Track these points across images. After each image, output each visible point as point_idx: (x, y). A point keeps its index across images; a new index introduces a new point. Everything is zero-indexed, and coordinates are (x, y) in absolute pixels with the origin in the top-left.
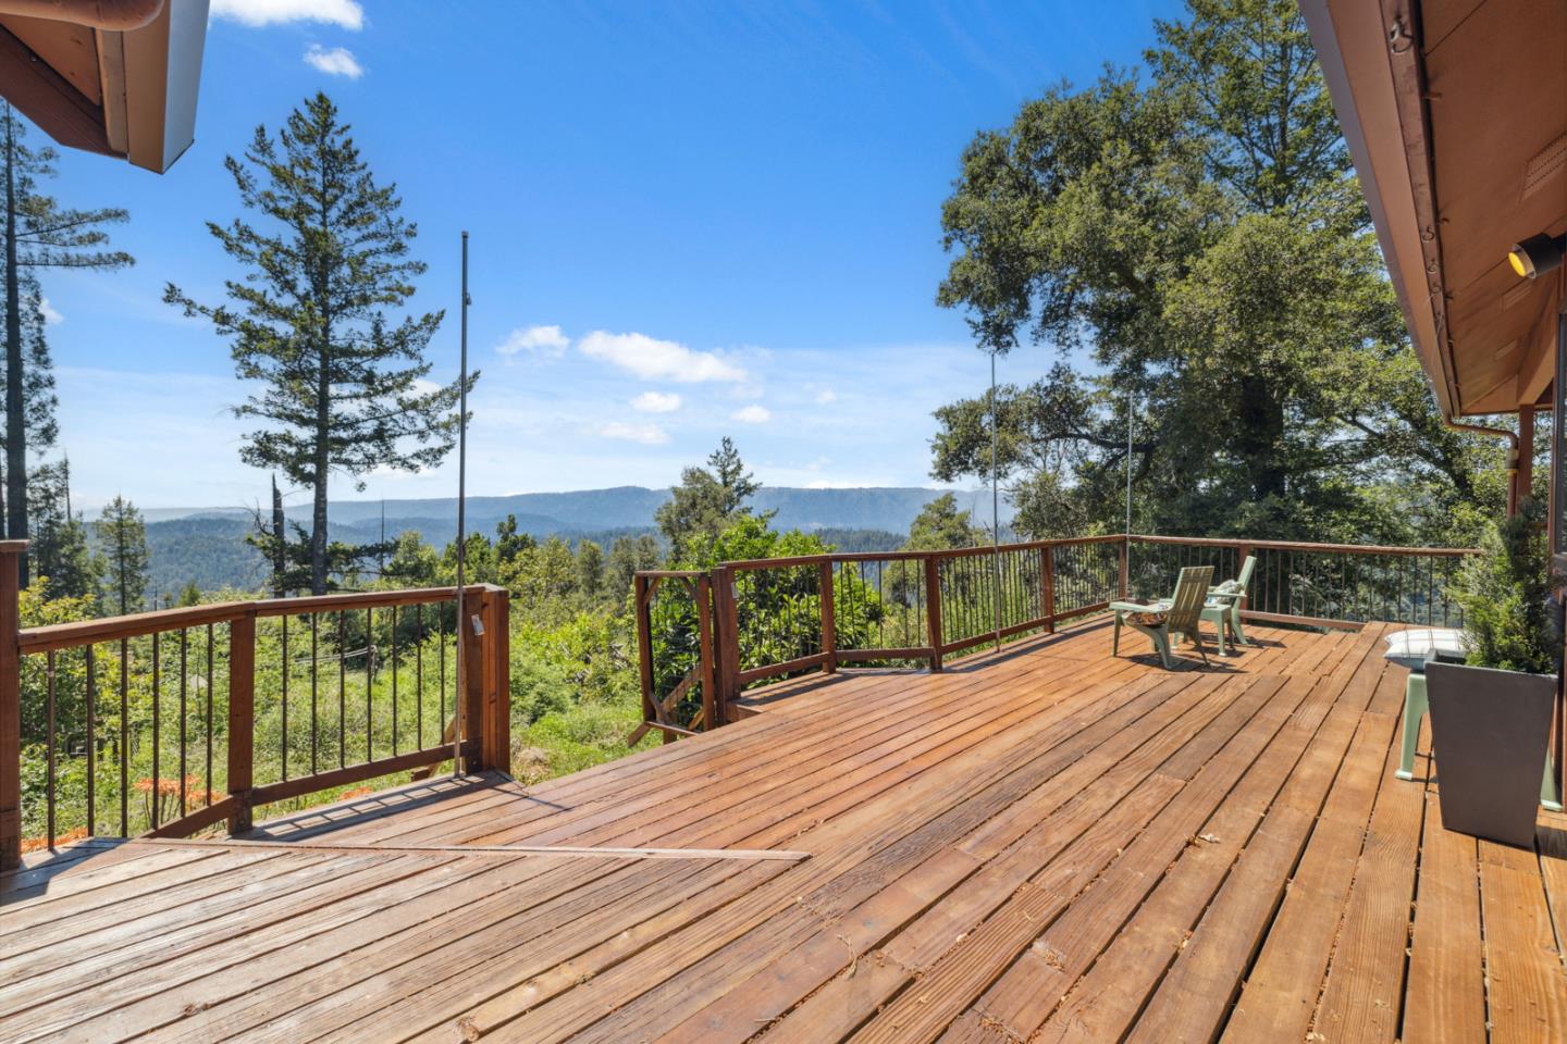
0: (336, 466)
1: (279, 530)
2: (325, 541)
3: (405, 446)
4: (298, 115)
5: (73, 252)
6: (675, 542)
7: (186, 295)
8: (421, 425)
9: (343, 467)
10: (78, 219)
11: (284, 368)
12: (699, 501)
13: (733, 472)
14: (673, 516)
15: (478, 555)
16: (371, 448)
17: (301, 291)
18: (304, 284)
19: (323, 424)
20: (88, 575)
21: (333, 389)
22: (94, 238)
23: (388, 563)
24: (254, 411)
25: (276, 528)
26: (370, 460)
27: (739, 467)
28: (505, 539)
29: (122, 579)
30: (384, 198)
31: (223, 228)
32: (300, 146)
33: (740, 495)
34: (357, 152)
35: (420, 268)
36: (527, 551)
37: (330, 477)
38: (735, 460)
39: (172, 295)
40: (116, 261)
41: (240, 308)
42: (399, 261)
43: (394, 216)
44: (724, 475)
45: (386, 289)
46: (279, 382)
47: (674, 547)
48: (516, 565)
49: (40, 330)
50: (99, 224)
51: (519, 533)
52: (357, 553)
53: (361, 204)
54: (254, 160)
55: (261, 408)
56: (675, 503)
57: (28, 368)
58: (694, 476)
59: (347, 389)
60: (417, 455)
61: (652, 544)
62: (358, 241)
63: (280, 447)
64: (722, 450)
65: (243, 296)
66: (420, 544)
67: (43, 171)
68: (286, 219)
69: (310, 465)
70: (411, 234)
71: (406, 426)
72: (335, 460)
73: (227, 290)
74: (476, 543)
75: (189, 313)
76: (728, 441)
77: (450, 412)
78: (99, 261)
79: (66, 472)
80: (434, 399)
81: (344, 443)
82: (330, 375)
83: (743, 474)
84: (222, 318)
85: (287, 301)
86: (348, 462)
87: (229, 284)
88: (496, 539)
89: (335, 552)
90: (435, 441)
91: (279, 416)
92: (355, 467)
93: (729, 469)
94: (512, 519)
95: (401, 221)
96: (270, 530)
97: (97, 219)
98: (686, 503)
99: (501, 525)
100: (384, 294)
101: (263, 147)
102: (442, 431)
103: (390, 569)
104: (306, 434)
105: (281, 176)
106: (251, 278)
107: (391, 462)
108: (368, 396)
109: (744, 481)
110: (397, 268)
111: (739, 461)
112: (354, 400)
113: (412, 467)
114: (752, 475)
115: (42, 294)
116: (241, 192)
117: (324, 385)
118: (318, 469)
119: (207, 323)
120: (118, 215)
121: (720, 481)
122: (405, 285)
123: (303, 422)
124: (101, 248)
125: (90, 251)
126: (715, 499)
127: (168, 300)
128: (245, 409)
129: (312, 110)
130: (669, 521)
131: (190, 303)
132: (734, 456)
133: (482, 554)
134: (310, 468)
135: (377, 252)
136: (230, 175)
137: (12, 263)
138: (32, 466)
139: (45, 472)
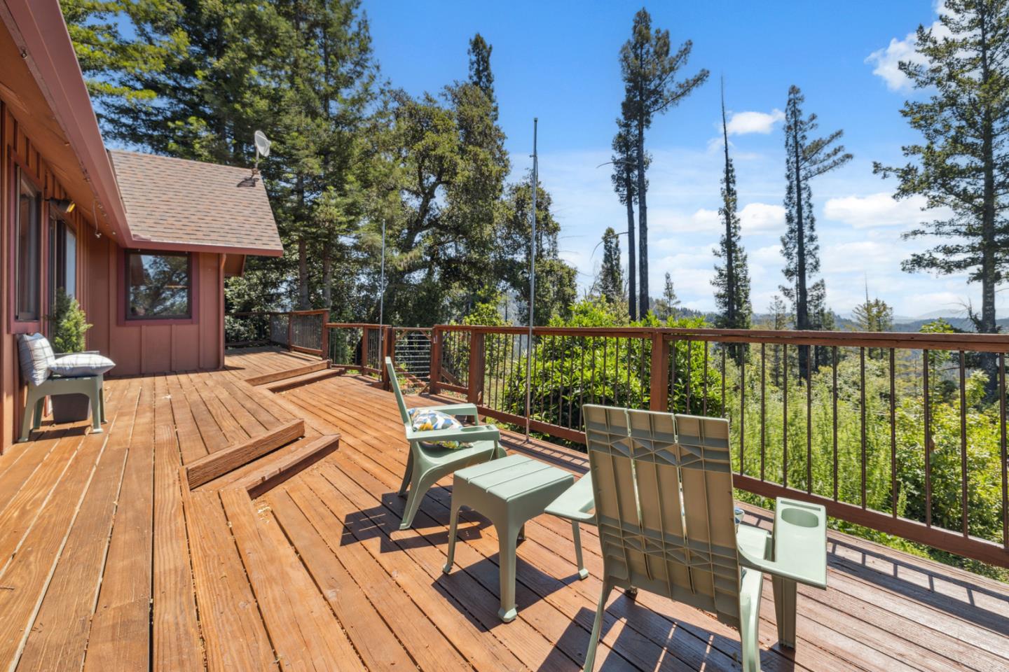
5: (826, 163)
7: (884, 165)
22: (836, 151)
39: (877, 168)
40: (844, 161)
49: (810, 212)
50: (835, 142)
57: (807, 232)
65: (915, 152)
67: (811, 128)
73: (903, 152)
75: (885, 176)
78: (835, 164)
79: (824, 286)
87: (903, 149)
97: (829, 141)
115: (812, 193)
119: (894, 178)
120: (839, 134)
124: (840, 155)
125: (831, 161)
127: (875, 172)
131: (885, 170)
137: (799, 182)
138: (809, 284)
139: (816, 287)
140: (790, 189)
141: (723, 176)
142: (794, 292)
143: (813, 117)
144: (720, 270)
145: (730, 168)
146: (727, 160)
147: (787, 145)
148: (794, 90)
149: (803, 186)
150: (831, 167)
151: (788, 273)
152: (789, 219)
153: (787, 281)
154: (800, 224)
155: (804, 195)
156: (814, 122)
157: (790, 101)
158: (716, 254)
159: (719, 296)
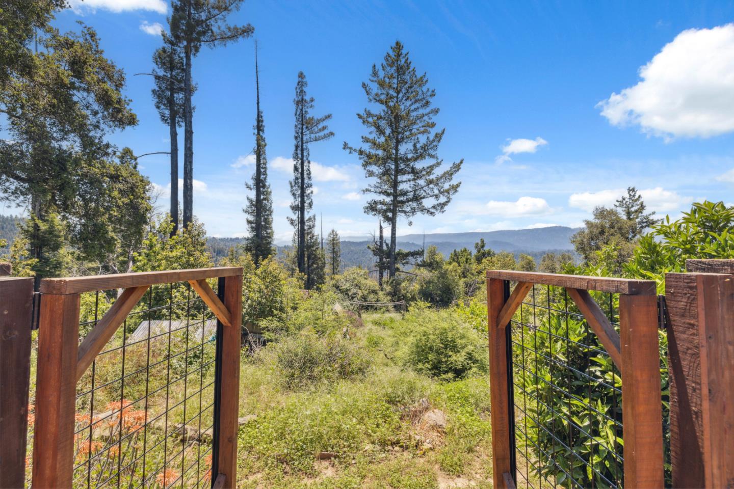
0: (400, 213)
1: (381, 243)
2: (395, 249)
3: (428, 203)
4: (388, 55)
5: (317, 135)
6: (586, 258)
7: (350, 145)
8: (436, 192)
9: (403, 214)
10: (319, 121)
11: (382, 171)
12: (607, 230)
13: (636, 211)
14: (585, 240)
15: (465, 260)
16: (414, 205)
17: (387, 134)
18: (388, 131)
19: (395, 195)
20: (320, 258)
21: (400, 178)
22: (324, 128)
23: (419, 260)
24: (370, 191)
25: (380, 242)
26: (413, 211)
27: (642, 207)
28: (479, 251)
29: (333, 260)
30: (422, 81)
31: (362, 114)
32: (389, 68)
33: (642, 227)
34: (410, 63)
35: (436, 111)
36: (489, 258)
37: (398, 219)
38: (638, 203)
39: (346, 146)
40: (329, 136)
41: (366, 147)
42: (428, 110)
43: (425, 89)
44: (629, 214)
45: (423, 127)
46: (380, 178)
47: (585, 261)
48: (482, 266)
49: (309, 167)
50: (324, 122)
51: (486, 249)
52: (408, 254)
53: (410, 87)
54: (372, 81)
55: (373, 189)
56: (587, 231)
57: (306, 181)
58: (601, 213)
59: (405, 177)
60: (434, 207)
61: (570, 259)
62: (411, 105)
63: (379, 206)
64: (627, 196)
65: (367, 142)
66: (437, 252)
67: (311, 107)
68: (383, 104)
69: (390, 214)
70: (433, 95)
71: (430, 193)
72: (400, 211)
73: (362, 140)
74: (464, 253)
75: (350, 153)
76: (633, 190)
77: (449, 183)
78: (325, 137)
79: (315, 219)
80: (441, 178)
81: (403, 202)
82: (398, 171)
83: (645, 213)
84: (361, 152)
85: (382, 139)
86: (405, 212)
87: (362, 138)
88: (474, 252)
89: (399, 254)
90: (443, 199)
91: (380, 193)
92: (408, 214)
93: (633, 209)
94: (483, 241)
95: (428, 90)
96: (379, 244)
97: (324, 120)
98: (596, 231)
99: (477, 244)
100: (422, 129)
101: (375, 74)
102: (446, 194)
103: (420, 263)
104: (388, 199)
105: (381, 84)
106: (371, 133)
107: (422, 211)
108: (414, 180)
109: (647, 217)
110: (426, 114)
111: (642, 203)
112: (408, 183)
113: (432, 213)
114: (654, 213)
115: (310, 153)
116: (368, 96)
117: (396, 176)
118: (393, 215)
119: (356, 155)
120: (328, 117)
121: (625, 217)
122: (430, 122)
123: (388, 195)
124: (326, 132)
125: (322, 134)
126: (620, 229)
127: (344, 148)
128: (367, 190)
129: (394, 51)
130: (582, 243)
131: (351, 148)
132: (638, 200)
133: (467, 259)
134: (390, 215)
135: (418, 108)
136: (363, 90)
137: (302, 143)
138: (306, 217)
139: (310, 219)
140: (297, 147)
141: (255, 123)
142: (296, 222)
143: (312, 100)
144: (251, 201)
145: (260, 119)
146: (258, 112)
147: (296, 114)
148: (301, 75)
149: (304, 147)
150: (322, 138)
151: (294, 208)
152: (296, 169)
153: (293, 214)
154: (302, 174)
155: (305, 154)
156: (313, 103)
157: (299, 82)
158: (249, 187)
159: (249, 222)
